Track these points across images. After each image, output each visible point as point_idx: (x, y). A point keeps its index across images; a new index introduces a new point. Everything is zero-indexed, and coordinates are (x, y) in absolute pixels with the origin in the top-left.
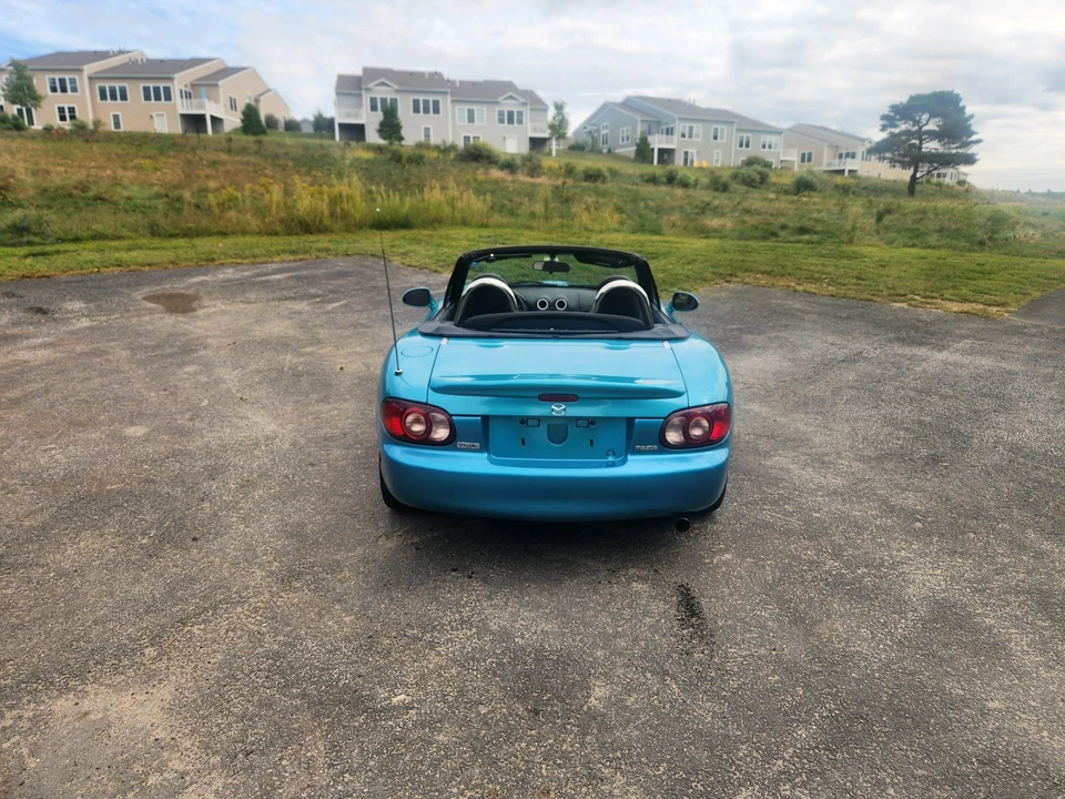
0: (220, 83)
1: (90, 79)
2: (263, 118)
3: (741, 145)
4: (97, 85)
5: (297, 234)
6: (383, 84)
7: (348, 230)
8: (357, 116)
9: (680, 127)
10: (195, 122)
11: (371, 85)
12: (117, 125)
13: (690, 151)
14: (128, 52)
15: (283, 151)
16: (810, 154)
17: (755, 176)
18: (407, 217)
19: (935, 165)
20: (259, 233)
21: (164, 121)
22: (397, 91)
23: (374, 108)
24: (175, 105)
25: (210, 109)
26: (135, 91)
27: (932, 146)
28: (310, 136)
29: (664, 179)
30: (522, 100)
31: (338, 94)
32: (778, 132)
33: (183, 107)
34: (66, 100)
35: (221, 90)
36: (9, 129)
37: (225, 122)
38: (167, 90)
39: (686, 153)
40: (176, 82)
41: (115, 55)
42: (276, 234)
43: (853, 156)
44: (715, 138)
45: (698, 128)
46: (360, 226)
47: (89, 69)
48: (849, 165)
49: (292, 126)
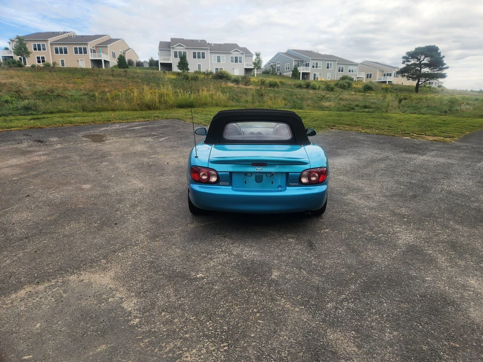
0: (108, 46)
1: (51, 44)
2: (127, 61)
3: (339, 71)
4: (55, 47)
5: (145, 110)
6: (180, 45)
7: (166, 109)
8: (168, 60)
9: (311, 63)
10: (97, 63)
11: (174, 46)
12: (63, 64)
13: (316, 73)
14: (68, 32)
15: (136, 75)
16: (371, 74)
17: (345, 84)
18: (192, 102)
19: (427, 78)
20: (129, 110)
21: (84, 63)
22: (186, 48)
23: (176, 56)
24: (88, 55)
25: (104, 57)
26: (71, 49)
27: (426, 70)
28: (147, 69)
29: (305, 86)
30: (242, 52)
31: (160, 50)
32: (356, 65)
33: (92, 56)
34: (40, 54)
35: (108, 49)
36: (16, 66)
37: (110, 63)
38: (85, 49)
39: (315, 75)
40: (89, 45)
41: (62, 34)
42: (136, 110)
43: (390, 75)
44: (328, 68)
45: (320, 63)
46: (172, 107)
47: (51, 40)
48: (388, 79)
49: (139, 64)
